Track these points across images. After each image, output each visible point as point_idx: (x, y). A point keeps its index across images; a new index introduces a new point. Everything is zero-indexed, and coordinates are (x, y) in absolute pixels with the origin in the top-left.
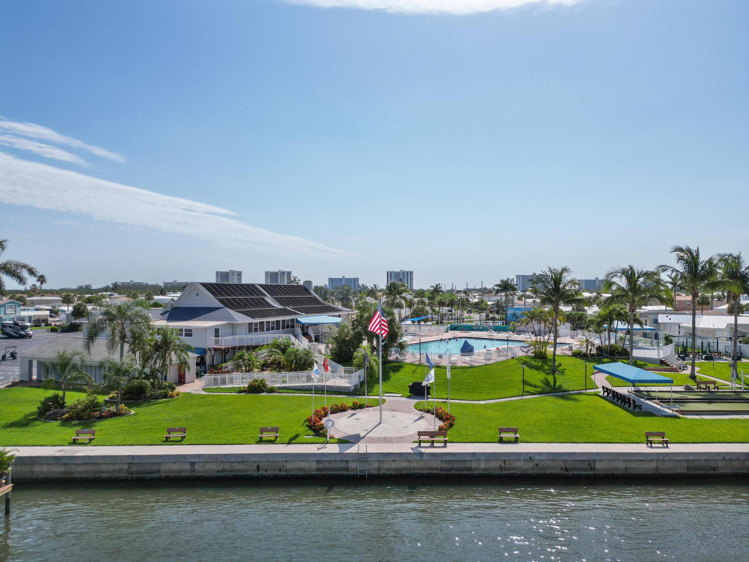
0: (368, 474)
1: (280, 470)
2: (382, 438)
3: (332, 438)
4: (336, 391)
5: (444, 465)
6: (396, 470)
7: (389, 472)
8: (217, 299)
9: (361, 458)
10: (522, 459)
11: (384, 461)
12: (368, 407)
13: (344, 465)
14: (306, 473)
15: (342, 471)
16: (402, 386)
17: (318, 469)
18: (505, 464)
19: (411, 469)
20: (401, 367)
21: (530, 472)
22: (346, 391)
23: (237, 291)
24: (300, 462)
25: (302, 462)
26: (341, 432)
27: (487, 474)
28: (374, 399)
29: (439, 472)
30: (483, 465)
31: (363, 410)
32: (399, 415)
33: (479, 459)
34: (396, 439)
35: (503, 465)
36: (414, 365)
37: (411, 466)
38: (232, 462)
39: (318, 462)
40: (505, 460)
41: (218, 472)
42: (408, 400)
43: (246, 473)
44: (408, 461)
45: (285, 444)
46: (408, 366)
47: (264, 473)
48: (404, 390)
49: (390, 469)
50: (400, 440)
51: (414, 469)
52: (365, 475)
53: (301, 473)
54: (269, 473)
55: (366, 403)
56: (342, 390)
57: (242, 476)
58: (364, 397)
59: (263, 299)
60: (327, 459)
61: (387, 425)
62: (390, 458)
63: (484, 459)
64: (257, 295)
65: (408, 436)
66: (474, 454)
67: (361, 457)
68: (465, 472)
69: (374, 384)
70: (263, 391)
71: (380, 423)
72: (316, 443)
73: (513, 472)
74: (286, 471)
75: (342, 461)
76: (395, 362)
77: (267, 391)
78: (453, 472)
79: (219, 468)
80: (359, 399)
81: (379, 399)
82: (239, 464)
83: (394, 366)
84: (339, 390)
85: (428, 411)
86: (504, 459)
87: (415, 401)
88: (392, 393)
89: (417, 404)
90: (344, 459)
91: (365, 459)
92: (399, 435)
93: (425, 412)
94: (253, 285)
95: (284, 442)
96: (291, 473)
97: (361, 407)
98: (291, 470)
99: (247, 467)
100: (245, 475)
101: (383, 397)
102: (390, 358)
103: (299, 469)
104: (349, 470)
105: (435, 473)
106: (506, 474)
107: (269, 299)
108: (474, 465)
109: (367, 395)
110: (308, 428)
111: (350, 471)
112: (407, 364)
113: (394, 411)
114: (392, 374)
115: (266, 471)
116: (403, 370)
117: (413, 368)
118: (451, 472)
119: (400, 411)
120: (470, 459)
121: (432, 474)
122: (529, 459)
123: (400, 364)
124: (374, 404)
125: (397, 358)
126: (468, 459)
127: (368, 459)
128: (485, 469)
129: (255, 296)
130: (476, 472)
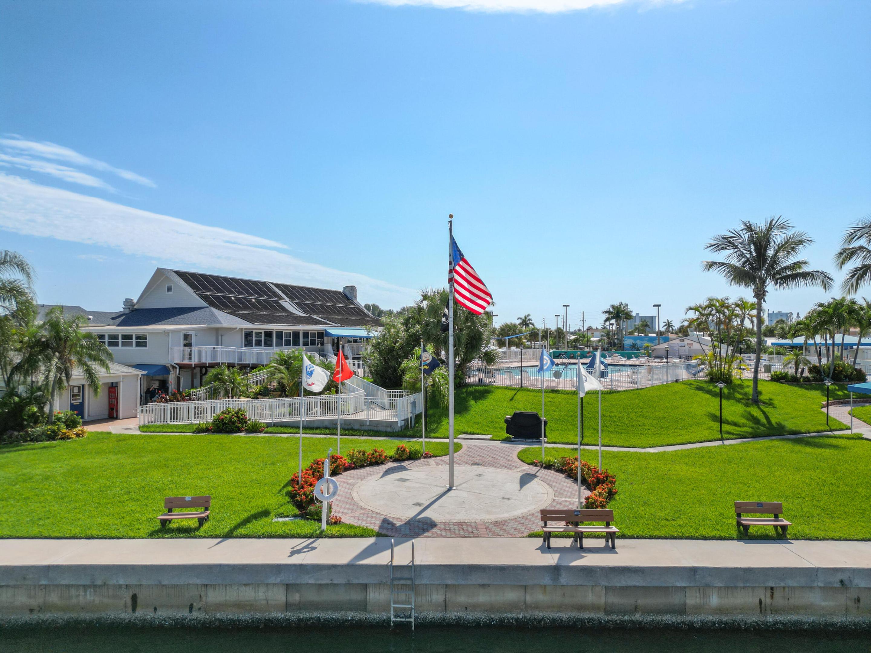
0: (416, 618)
1: (191, 607)
2: (454, 524)
3: (335, 523)
4: (370, 430)
5: (614, 600)
6: (491, 608)
7: (471, 616)
8: (198, 295)
9: (400, 579)
10: (821, 585)
11: (459, 586)
12: (427, 456)
13: (356, 596)
14: (258, 615)
15: (351, 610)
16: (492, 422)
17: (288, 606)
18: (772, 597)
19: (527, 606)
20: (488, 392)
21: (838, 619)
22: (389, 430)
23: (235, 288)
24: (243, 588)
25: (247, 589)
26: (361, 508)
27: (726, 624)
28: (440, 443)
29: (601, 615)
30: (714, 600)
31: (417, 462)
32: (489, 472)
33: (707, 586)
34: (487, 528)
35: (768, 601)
36: (512, 389)
37: (528, 598)
38: (68, 586)
39: (288, 587)
40: (772, 588)
41: (31, 610)
42: (504, 445)
43: (103, 615)
44: (521, 586)
45: (217, 537)
46: (500, 390)
47: (150, 615)
48: (496, 428)
49: (475, 607)
50: (497, 530)
51: (537, 606)
52: (411, 622)
53: (245, 616)
54: (162, 614)
55: (424, 450)
56: (381, 429)
57: (91, 622)
58: (421, 440)
59: (277, 303)
60: (311, 581)
61: (464, 494)
62: (476, 579)
63: (720, 585)
64: (268, 296)
65: (515, 520)
66: (694, 570)
67: (398, 575)
68: (668, 618)
69: (440, 418)
70: (239, 430)
71: (450, 489)
72: (293, 536)
73: (794, 617)
74: (205, 609)
75: (349, 585)
76: (477, 385)
77: (246, 430)
78: (638, 617)
79: (34, 603)
80: (410, 444)
81: (448, 443)
82: (85, 591)
83: (476, 391)
84: (376, 429)
85: (549, 466)
86: (771, 584)
87: (520, 447)
88: (473, 434)
89: (523, 451)
90: (356, 581)
91: (409, 582)
92: (493, 518)
93: (541, 467)
94: (264, 284)
95: (218, 533)
96: (218, 615)
97: (413, 456)
98: (219, 606)
99: (106, 600)
100: (99, 620)
101: (455, 441)
102: (468, 380)
103: (239, 605)
104: (369, 608)
105: (591, 620)
106: (776, 623)
107: (287, 304)
108: (692, 600)
109: (426, 437)
110: (287, 499)
111: (370, 612)
112: (498, 388)
113: (479, 464)
114: (472, 402)
115: (155, 609)
116: (491, 396)
117: (511, 393)
118: (633, 618)
119: (491, 465)
120: (683, 585)
121: (582, 620)
122: (838, 585)
123: (486, 388)
124: (438, 452)
125: (481, 380)
126: (678, 584)
127: (417, 582)
128: (720, 610)
129: (263, 297)
130: (697, 619)
